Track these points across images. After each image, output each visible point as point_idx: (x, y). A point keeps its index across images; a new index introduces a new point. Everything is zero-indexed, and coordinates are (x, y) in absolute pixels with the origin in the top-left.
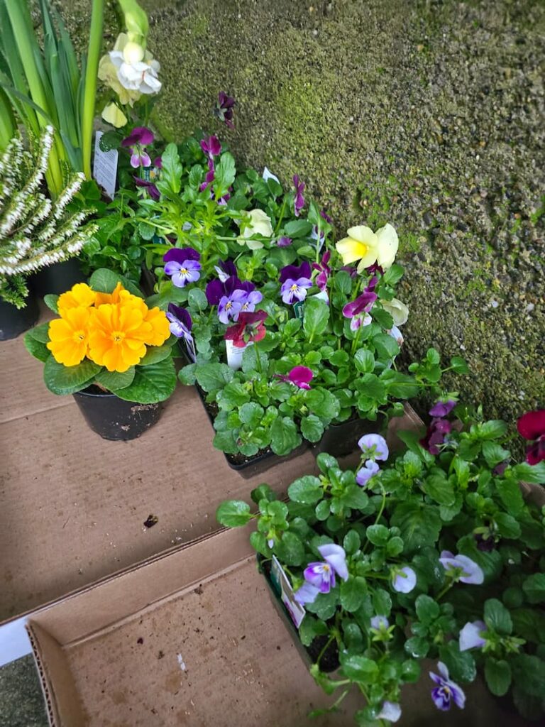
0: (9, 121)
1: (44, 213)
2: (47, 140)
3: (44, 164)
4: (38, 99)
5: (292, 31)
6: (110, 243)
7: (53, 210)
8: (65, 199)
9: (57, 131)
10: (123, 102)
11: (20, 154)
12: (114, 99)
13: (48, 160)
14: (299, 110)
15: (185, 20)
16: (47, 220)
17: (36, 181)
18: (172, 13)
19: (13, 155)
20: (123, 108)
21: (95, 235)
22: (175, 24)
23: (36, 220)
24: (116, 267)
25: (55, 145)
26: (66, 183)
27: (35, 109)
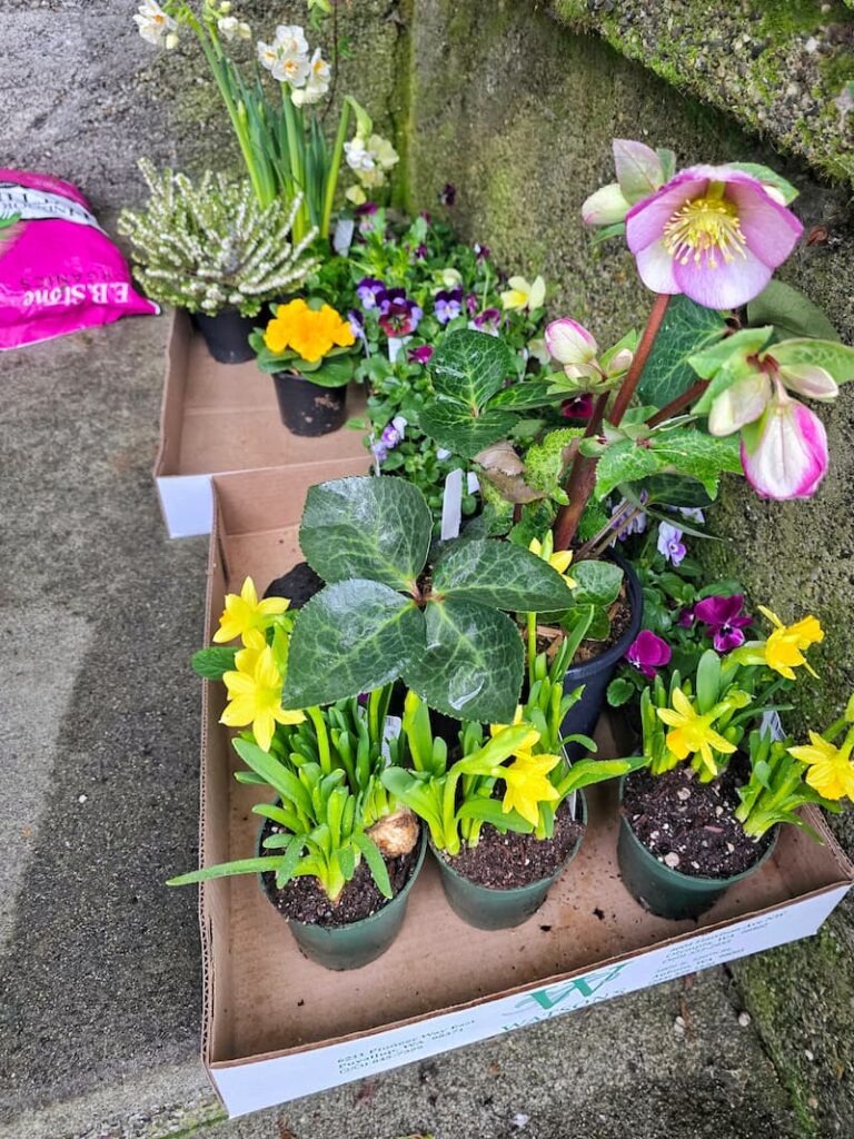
0: (273, 188)
1: (284, 254)
2: (297, 202)
3: (292, 220)
4: (296, 173)
5: (497, 137)
6: (328, 282)
7: (292, 253)
8: (301, 246)
9: (305, 196)
10: (365, 185)
11: (277, 213)
12: (358, 181)
13: (296, 218)
14: (499, 196)
15: (441, 128)
16: (285, 260)
17: (284, 232)
18: (433, 122)
19: (272, 213)
20: (365, 190)
21: (317, 273)
22: (434, 131)
23: (277, 260)
24: (327, 299)
25: (302, 207)
26: (305, 234)
27: (292, 179)
